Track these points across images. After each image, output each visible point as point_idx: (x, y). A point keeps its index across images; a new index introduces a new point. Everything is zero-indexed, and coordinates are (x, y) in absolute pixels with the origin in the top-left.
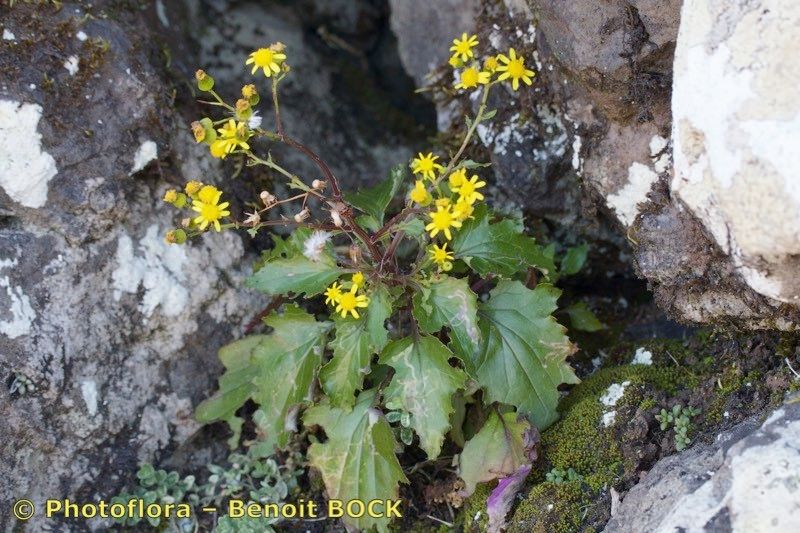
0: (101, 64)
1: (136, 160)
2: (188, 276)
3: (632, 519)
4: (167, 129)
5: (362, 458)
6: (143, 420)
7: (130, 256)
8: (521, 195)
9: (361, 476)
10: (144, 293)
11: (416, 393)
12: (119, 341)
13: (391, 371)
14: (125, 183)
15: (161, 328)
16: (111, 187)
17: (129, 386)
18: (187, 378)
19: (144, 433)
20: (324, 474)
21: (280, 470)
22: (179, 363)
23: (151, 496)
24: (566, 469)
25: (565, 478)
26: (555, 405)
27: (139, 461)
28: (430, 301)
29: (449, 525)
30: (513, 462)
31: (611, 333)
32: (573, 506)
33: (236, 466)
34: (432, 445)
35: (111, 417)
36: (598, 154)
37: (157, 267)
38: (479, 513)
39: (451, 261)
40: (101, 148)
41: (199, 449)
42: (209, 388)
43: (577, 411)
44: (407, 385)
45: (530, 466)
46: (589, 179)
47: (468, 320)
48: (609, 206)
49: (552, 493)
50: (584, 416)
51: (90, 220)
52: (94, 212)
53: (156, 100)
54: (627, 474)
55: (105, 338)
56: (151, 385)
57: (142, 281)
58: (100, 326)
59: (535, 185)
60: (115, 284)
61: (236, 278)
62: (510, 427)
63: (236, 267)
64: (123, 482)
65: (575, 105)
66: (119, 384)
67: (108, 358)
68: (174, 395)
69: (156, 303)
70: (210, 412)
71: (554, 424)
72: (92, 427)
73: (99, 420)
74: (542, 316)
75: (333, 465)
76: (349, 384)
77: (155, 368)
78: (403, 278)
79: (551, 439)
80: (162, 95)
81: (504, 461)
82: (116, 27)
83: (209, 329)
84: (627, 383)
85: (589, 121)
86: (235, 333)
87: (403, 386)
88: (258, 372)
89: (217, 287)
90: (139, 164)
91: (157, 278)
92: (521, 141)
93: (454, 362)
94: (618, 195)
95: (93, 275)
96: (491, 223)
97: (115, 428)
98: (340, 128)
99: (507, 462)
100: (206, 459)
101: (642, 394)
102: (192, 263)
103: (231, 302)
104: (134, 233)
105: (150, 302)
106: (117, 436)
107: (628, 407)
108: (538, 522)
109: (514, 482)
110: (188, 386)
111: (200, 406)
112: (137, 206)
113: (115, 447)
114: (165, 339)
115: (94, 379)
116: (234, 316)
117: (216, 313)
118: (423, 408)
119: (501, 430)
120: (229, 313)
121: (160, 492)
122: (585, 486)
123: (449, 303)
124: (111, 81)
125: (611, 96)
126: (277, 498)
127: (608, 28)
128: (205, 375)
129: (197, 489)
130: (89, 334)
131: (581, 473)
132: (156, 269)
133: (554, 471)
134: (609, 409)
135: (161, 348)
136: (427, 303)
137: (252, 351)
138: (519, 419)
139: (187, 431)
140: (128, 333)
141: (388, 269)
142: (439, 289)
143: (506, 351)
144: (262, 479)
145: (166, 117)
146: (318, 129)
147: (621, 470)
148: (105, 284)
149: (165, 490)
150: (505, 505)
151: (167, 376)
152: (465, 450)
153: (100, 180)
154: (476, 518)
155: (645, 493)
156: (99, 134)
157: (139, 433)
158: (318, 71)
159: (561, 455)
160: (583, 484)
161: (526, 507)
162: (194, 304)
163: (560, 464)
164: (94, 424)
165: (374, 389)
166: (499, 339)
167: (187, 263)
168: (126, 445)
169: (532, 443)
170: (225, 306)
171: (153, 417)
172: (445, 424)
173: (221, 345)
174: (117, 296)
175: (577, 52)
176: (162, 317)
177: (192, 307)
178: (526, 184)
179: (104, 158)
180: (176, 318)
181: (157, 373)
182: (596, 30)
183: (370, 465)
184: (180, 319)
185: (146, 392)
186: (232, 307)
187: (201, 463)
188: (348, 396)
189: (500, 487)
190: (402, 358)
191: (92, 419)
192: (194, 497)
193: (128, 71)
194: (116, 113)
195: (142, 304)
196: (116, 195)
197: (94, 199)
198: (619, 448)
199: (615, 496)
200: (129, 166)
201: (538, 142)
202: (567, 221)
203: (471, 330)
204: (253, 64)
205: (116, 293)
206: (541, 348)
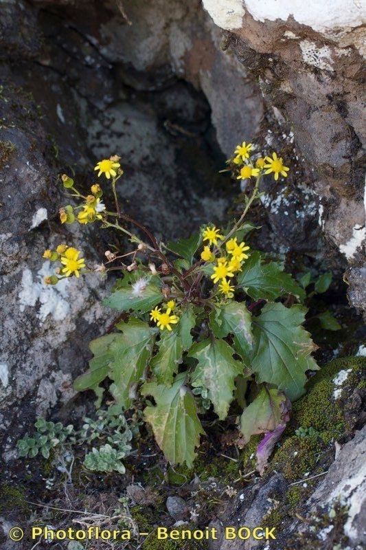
0: (10, 159)
1: (33, 220)
2: (70, 294)
3: (344, 465)
4: (54, 200)
5: (178, 417)
6: (39, 388)
7: (31, 283)
8: (288, 240)
9: (176, 429)
10: (40, 306)
11: (212, 376)
12: (23, 337)
13: (197, 362)
14: (26, 236)
15: (52, 328)
16: (16, 239)
17: (30, 367)
18: (70, 360)
19: (40, 397)
20: (154, 427)
21: (128, 422)
22: (64, 350)
23: (44, 440)
24: (308, 427)
25: (307, 433)
26: (303, 384)
27: (37, 415)
28: (221, 317)
29: (235, 460)
30: (274, 422)
31: (348, 331)
32: (310, 453)
33: (101, 418)
34: (222, 410)
35: (18, 387)
36: (333, 218)
37: (49, 289)
38: (253, 455)
39: (233, 292)
40: (10, 214)
41: (78, 406)
42: (84, 366)
43: (318, 388)
44: (206, 371)
45: (285, 425)
46: (328, 234)
47: (246, 329)
48: (341, 251)
49: (298, 444)
50: (322, 391)
51: (3, 260)
52: (6, 255)
53: (47, 181)
54: (347, 432)
55: (14, 336)
56: (45, 365)
57: (39, 298)
58: (10, 328)
59: (297, 234)
60: (21, 301)
61: (102, 294)
62: (274, 398)
63: (102, 287)
64: (26, 429)
65: (319, 185)
66: (24, 365)
67: (16, 349)
68: (61, 371)
69: (48, 313)
70: (83, 383)
71: (303, 396)
72: (4, 395)
73: (9, 390)
74: (296, 325)
75: (159, 421)
76: (169, 369)
77: (48, 354)
78: (203, 301)
79: (300, 407)
80: (50, 178)
81: (269, 421)
82: (20, 134)
83: (84, 328)
84: (350, 370)
85: (329, 196)
86: (102, 330)
87: (203, 372)
88: (112, 359)
89: (89, 301)
90: (35, 224)
91: (49, 296)
92: (288, 205)
93: (236, 357)
94: (346, 245)
95: (6, 296)
96: (262, 264)
97: (20, 394)
98: (180, 185)
99: (271, 422)
100: (82, 413)
101: (359, 377)
102: (72, 285)
103: (98, 310)
104: (33, 267)
105: (44, 311)
106: (23, 399)
107: (350, 386)
108: (287, 464)
109: (274, 436)
110: (70, 365)
111: (77, 379)
112: (36, 249)
113: (21, 406)
114: (54, 335)
115: (6, 363)
116: (101, 319)
117: (89, 318)
118: (216, 386)
119: (267, 401)
120: (97, 317)
121: (50, 436)
122: (319, 439)
123: (233, 318)
124: (16, 170)
125: (340, 182)
126: (125, 441)
127: (336, 139)
128: (81, 358)
129: (75, 434)
130: (3, 334)
131: (319, 431)
132: (48, 290)
133: (300, 428)
134: (338, 387)
135: (52, 341)
136: (219, 318)
137: (109, 345)
138: (279, 394)
139: (69, 395)
140: (29, 332)
141: (194, 294)
142: (226, 309)
143: (271, 349)
144: (116, 428)
145: (53, 193)
146: (165, 188)
147: (343, 429)
148: (14, 301)
149: (54, 434)
150: (267, 451)
151: (56, 359)
152: (244, 413)
153: (9, 235)
154: (251, 458)
155: (354, 447)
156: (9, 204)
157: (37, 397)
158: (167, 147)
159: (306, 418)
160: (318, 437)
161: (281, 453)
162: (74, 312)
163: (305, 423)
164: (6, 393)
165: (186, 372)
166: (267, 340)
167: (69, 286)
168: (28, 405)
169: (286, 411)
170: (95, 313)
171: (46, 387)
172: (230, 397)
173: (92, 339)
174: (22, 309)
175: (317, 154)
176: (52, 321)
177: (72, 314)
178: (291, 233)
179: (12, 220)
180: (61, 322)
181: (49, 357)
182: (328, 140)
183: (183, 422)
184: (64, 322)
185: (42, 371)
186: (99, 313)
187: (79, 415)
188: (169, 377)
189: (265, 439)
190: (204, 353)
191: (5, 389)
192: (73, 439)
193: (28, 163)
194: (20, 191)
195: (39, 313)
196: (20, 244)
197: (6, 247)
198: (343, 414)
199: (338, 447)
200: (28, 225)
201: (299, 206)
202: (319, 257)
203: (247, 334)
204: (99, 170)
205: (21, 306)
206: (294, 347)
